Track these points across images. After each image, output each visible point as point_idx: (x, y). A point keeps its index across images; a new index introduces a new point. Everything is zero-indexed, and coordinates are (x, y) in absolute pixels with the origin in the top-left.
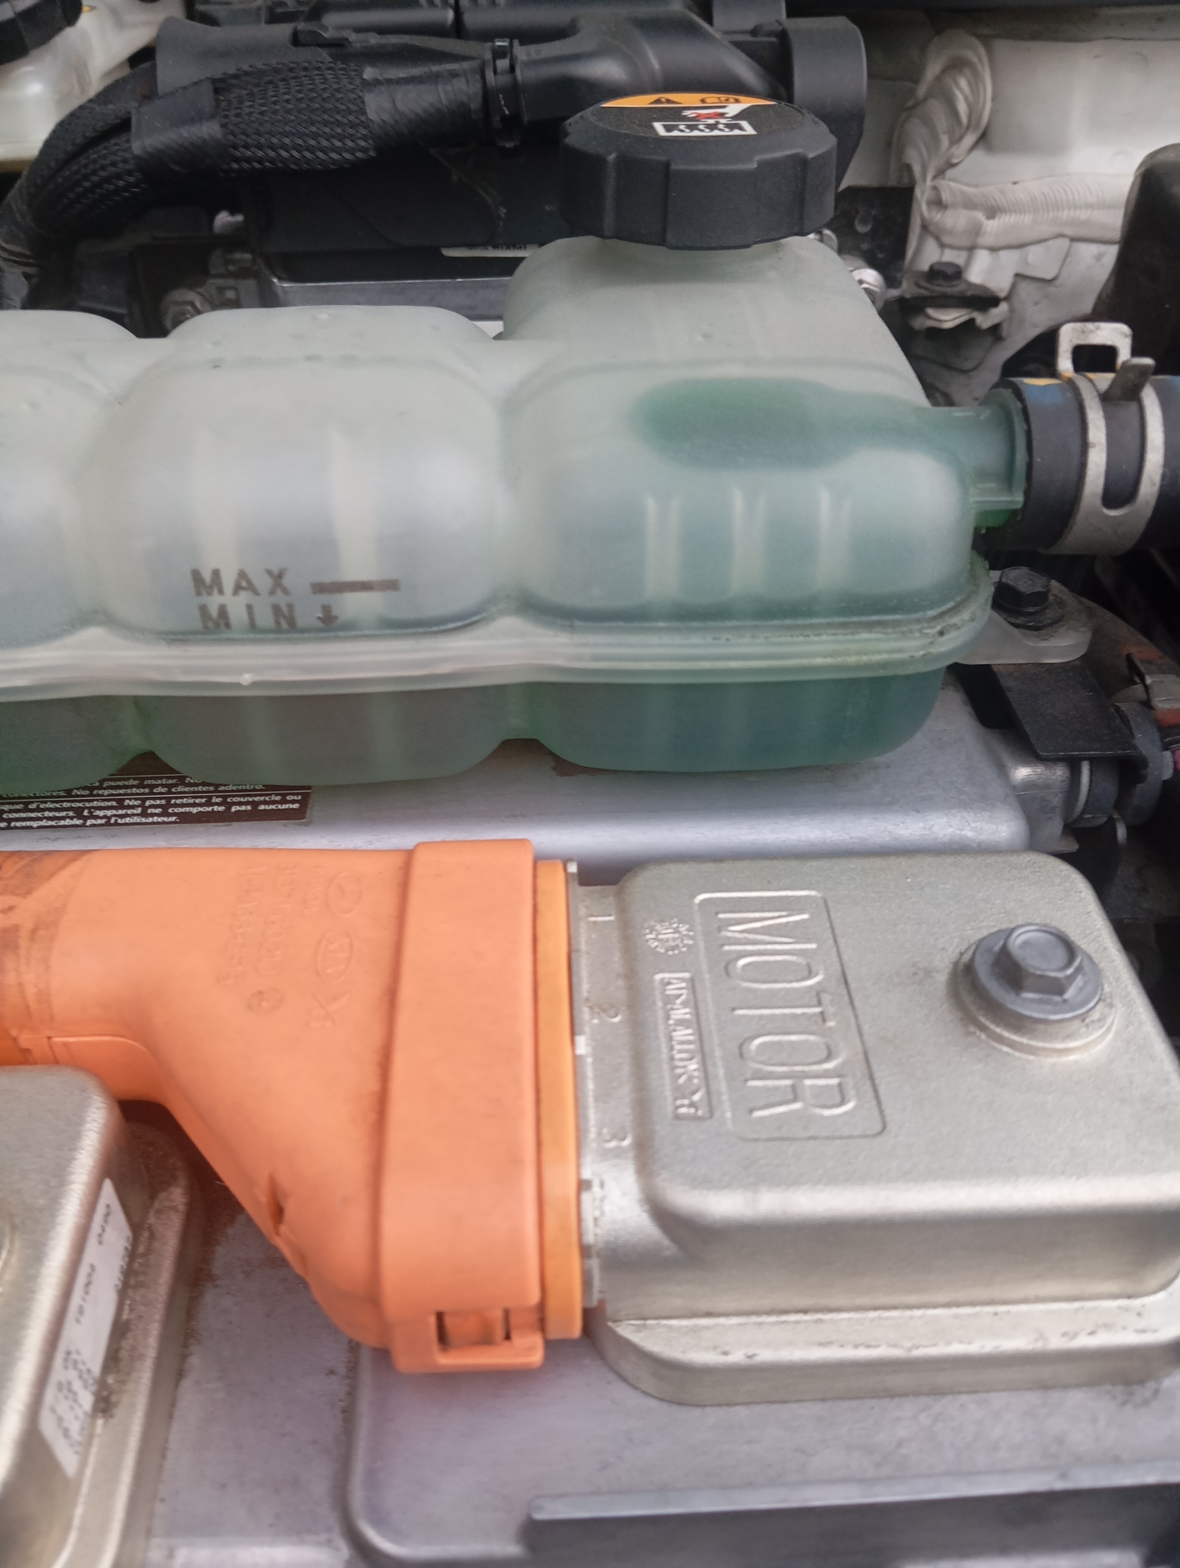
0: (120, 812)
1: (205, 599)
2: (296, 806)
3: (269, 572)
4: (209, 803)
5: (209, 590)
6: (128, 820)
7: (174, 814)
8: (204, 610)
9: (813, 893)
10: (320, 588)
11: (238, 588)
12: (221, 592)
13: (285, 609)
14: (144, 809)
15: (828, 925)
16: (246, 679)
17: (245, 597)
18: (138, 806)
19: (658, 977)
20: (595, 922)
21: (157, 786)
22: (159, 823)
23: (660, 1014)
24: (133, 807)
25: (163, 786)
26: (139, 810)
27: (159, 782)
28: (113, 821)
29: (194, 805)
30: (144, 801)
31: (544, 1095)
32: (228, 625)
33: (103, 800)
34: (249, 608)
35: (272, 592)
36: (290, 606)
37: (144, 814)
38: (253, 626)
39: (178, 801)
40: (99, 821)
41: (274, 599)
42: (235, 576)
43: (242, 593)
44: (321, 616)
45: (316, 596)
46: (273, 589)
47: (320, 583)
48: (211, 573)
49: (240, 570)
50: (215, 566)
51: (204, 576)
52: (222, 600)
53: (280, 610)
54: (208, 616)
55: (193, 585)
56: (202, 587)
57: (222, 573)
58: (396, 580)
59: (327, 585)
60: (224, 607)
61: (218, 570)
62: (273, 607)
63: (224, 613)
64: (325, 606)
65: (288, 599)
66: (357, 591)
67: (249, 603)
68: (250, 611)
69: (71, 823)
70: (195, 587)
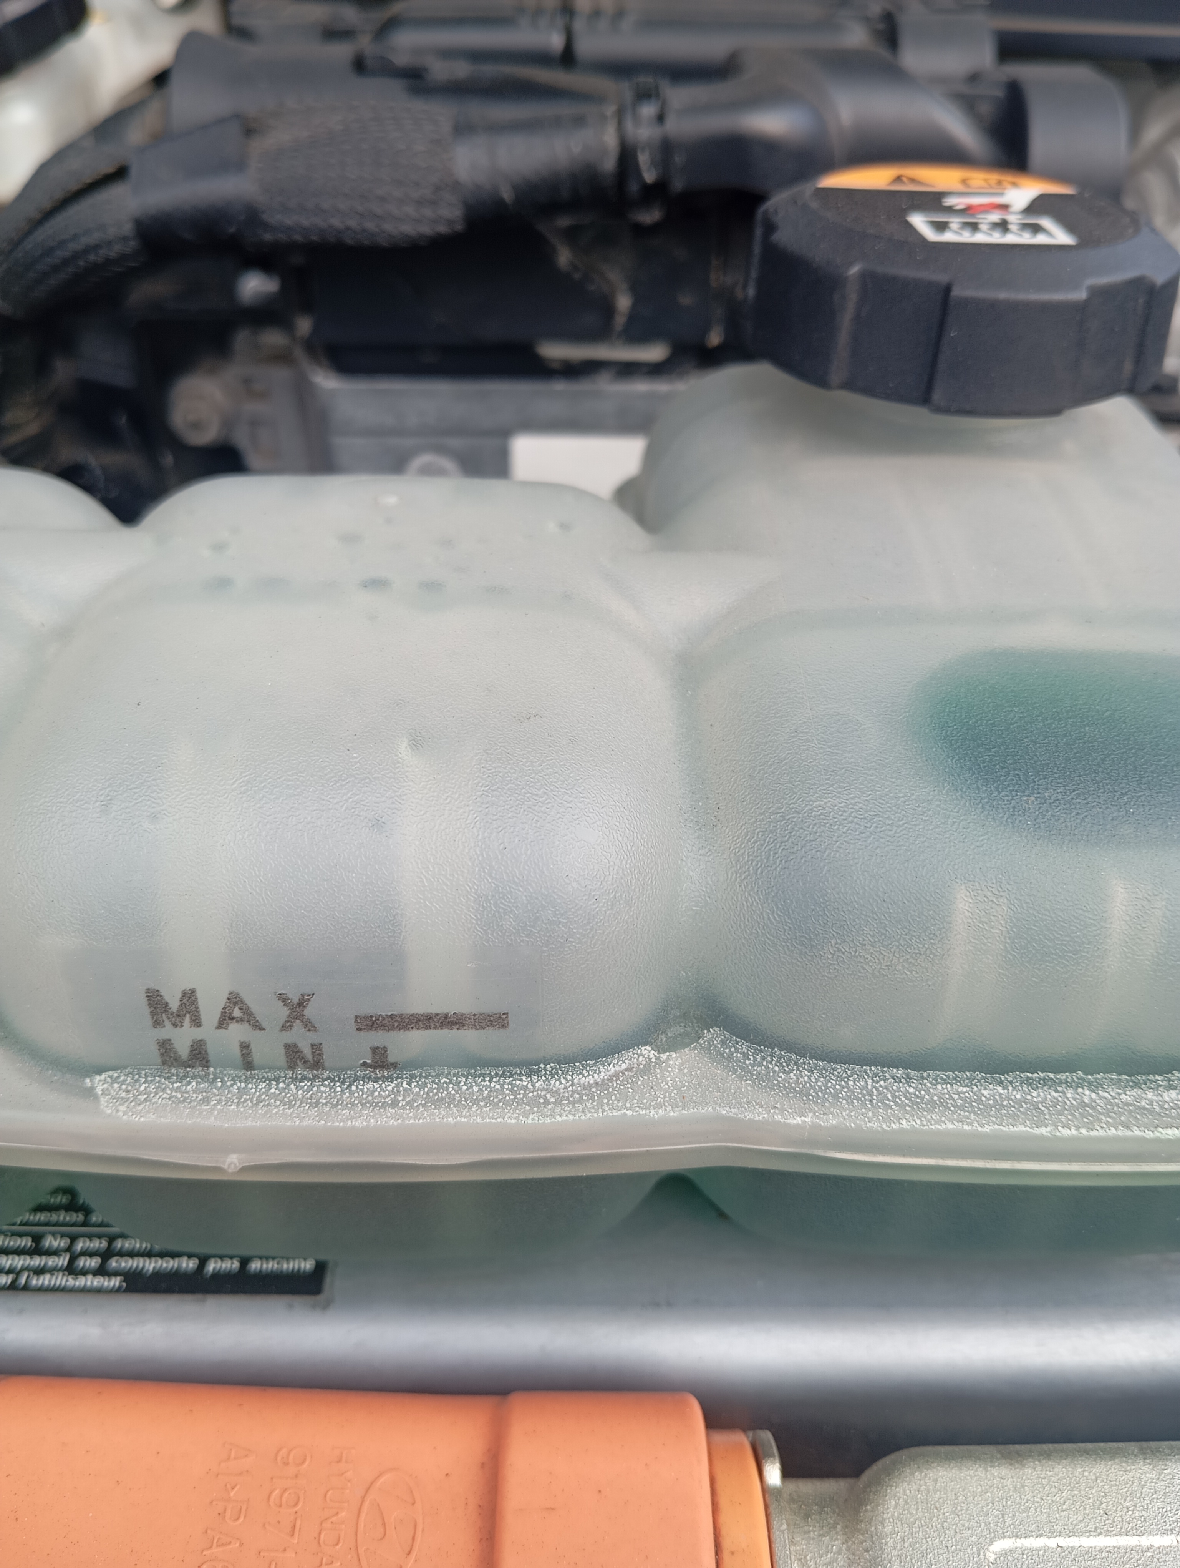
0: (36, 1262)
1: (167, 1031)
3: (283, 998)
5: (177, 1020)
6: (46, 1280)
8: (165, 1046)
10: (371, 1023)
11: (225, 1019)
12: (197, 1022)
13: (307, 1052)
14: (73, 1258)
16: (235, 1158)
17: (237, 1032)
18: (64, 1251)
22: (90, 1291)
24: (57, 1252)
26: (65, 1260)
28: (23, 1280)
29: (149, 1254)
30: (73, 1239)
32: (206, 1060)
34: (245, 1047)
35: (286, 1027)
36: (316, 1048)
39: (127, 1245)
41: (289, 1037)
42: (222, 1002)
43: (233, 1026)
44: (368, 1061)
45: (362, 1033)
46: (288, 1021)
47: (371, 1016)
48: (180, 995)
49: (231, 993)
50: (188, 986)
51: (167, 998)
52: (197, 1034)
53: (298, 1052)
54: (172, 1055)
55: (147, 1011)
56: (164, 1015)
57: (199, 994)
58: (504, 1014)
59: (384, 1019)
60: (202, 1043)
61: (193, 992)
62: (287, 1047)
63: (200, 1053)
64: (377, 1048)
65: (313, 1038)
66: (435, 1028)
67: (244, 1039)
68: (245, 1051)
70: (152, 1014)
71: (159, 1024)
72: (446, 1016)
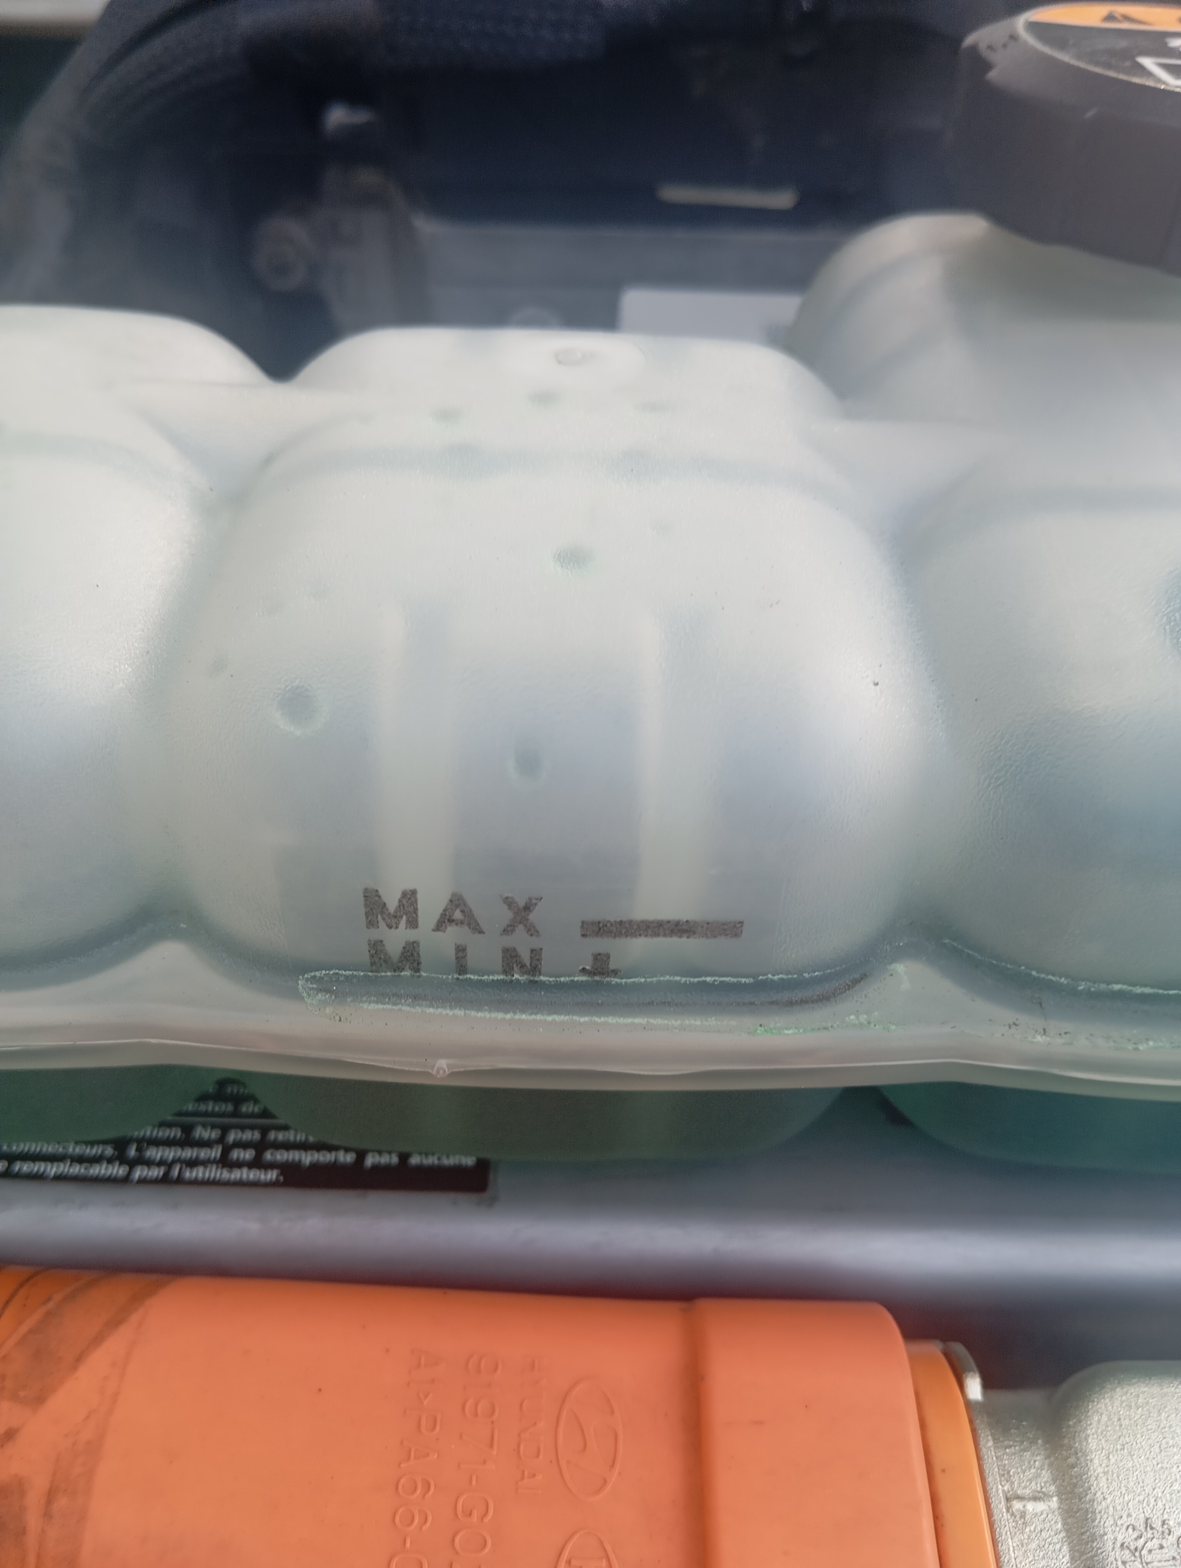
0: (188, 1153)
1: (382, 932)
3: (509, 902)
7: (273, 1166)
8: (376, 947)
10: (597, 929)
11: (444, 921)
12: (413, 923)
14: (226, 1151)
16: (443, 1065)
17: (455, 935)
18: (216, 1142)
22: (248, 1184)
24: (208, 1144)
26: (216, 1152)
28: (175, 1172)
29: (305, 1147)
30: (225, 1130)
32: (415, 971)
33: (161, 1126)
34: (461, 950)
36: (536, 953)
37: (225, 1162)
38: (461, 972)
39: (281, 1136)
40: (156, 1172)
42: (443, 904)
43: (451, 929)
44: (587, 968)
45: (587, 939)
46: (511, 926)
47: (599, 923)
48: (398, 895)
49: (454, 895)
50: (409, 886)
51: (385, 899)
52: (412, 935)
53: (516, 956)
54: (382, 957)
55: (362, 910)
56: (379, 916)
57: (420, 896)
58: (739, 923)
59: (612, 925)
60: (415, 945)
61: (414, 892)
62: (506, 951)
63: (412, 955)
64: (599, 954)
66: (665, 935)
67: (461, 941)
68: (460, 954)
69: (109, 1172)
70: (367, 914)
71: (373, 925)
72: (678, 923)
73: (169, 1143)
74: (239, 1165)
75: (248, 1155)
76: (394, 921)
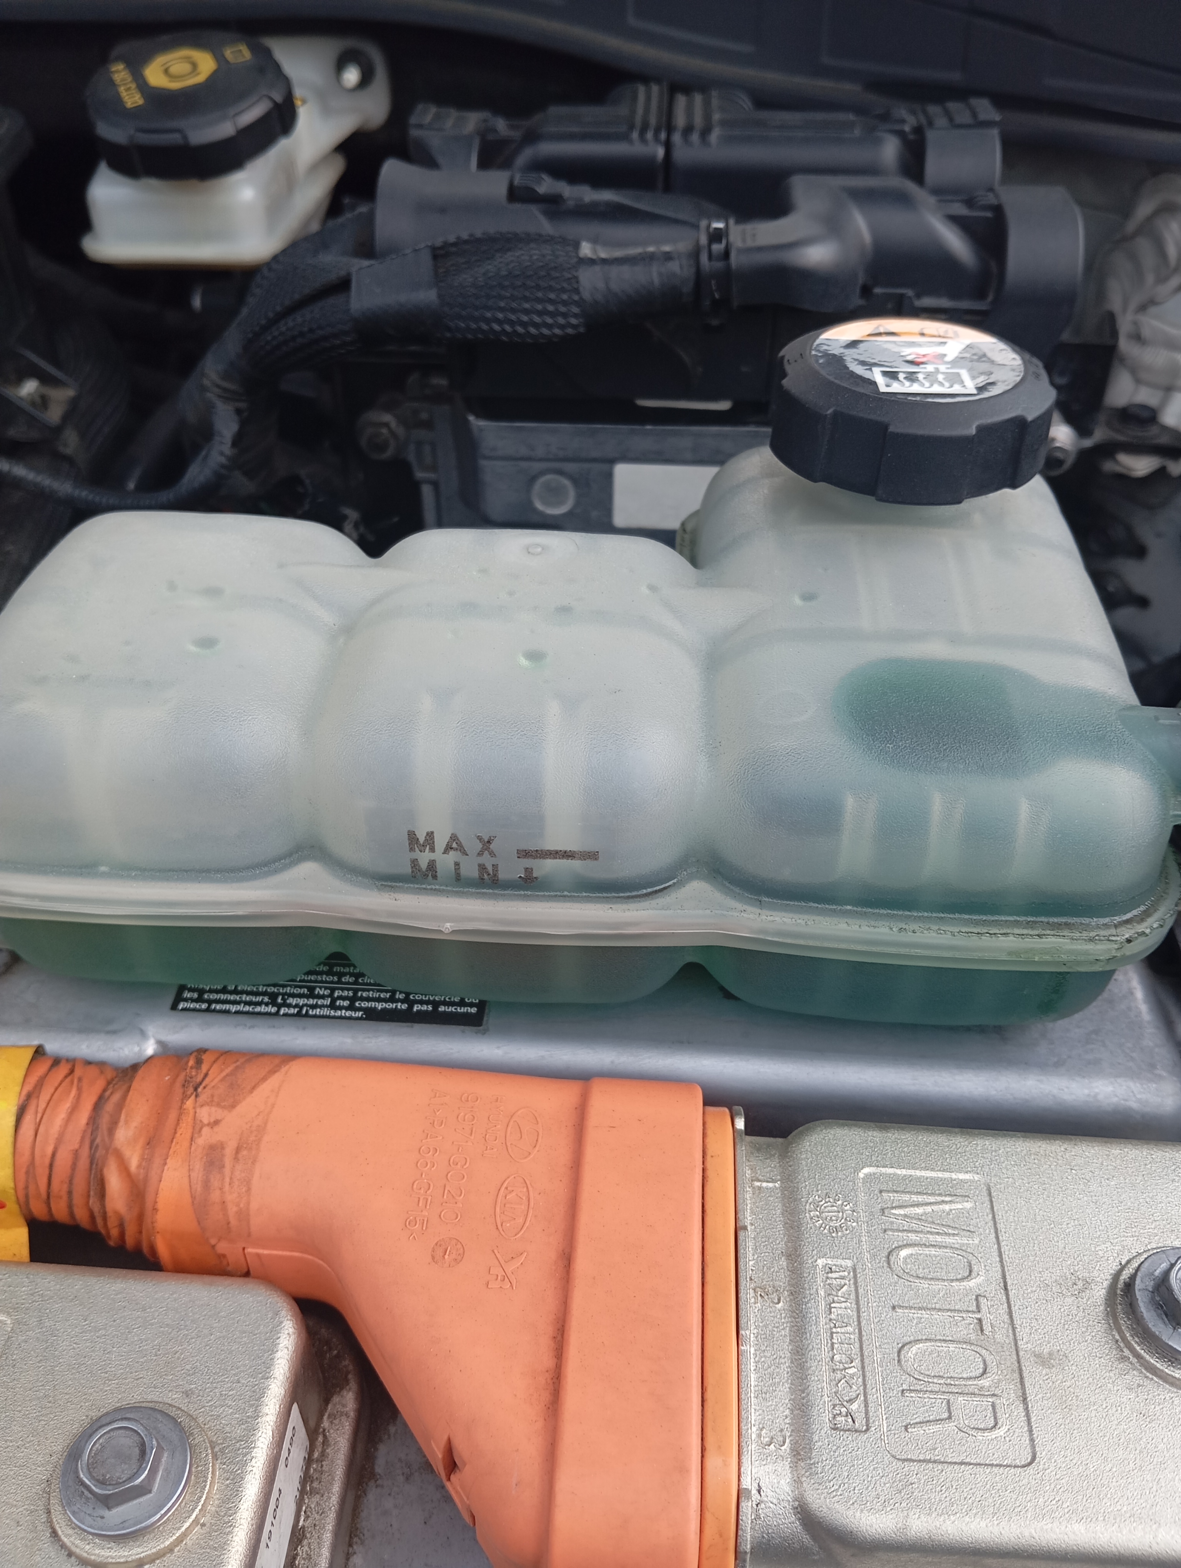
0: (311, 1002)
1: (417, 854)
2: (474, 1010)
3: (480, 838)
4: (392, 999)
6: (318, 1011)
7: (360, 1009)
8: (414, 863)
9: (976, 1177)
10: (525, 854)
11: (448, 848)
12: (432, 850)
13: (490, 869)
14: (333, 1001)
15: (990, 1216)
16: (448, 926)
17: (452, 856)
18: (328, 996)
19: (821, 1262)
20: (760, 1188)
21: (345, 974)
22: (345, 1018)
23: (822, 1305)
24: (323, 997)
25: (351, 975)
26: (328, 1001)
27: (347, 970)
28: (304, 1012)
29: (379, 1000)
30: (333, 990)
31: (709, 1395)
32: (435, 877)
33: (296, 986)
34: (457, 864)
35: (480, 854)
36: (495, 866)
37: (332, 1006)
38: (458, 877)
39: (365, 994)
40: (292, 1011)
41: (481, 860)
42: (447, 839)
43: (452, 853)
44: (522, 876)
45: (520, 859)
46: (482, 851)
47: (526, 850)
48: (425, 834)
49: (452, 834)
50: (430, 830)
51: (418, 836)
52: (432, 856)
53: (485, 868)
54: (418, 869)
55: (407, 842)
56: (415, 845)
57: (435, 835)
58: (597, 852)
59: (532, 852)
60: (434, 862)
61: (432, 833)
62: (479, 865)
63: (433, 867)
64: (528, 869)
65: (494, 861)
66: (560, 858)
67: (457, 860)
68: (457, 867)
69: (266, 1010)
70: (409, 844)
72: (565, 852)
73: (301, 996)
74: (340, 1008)
75: (346, 1003)
76: (422, 848)
